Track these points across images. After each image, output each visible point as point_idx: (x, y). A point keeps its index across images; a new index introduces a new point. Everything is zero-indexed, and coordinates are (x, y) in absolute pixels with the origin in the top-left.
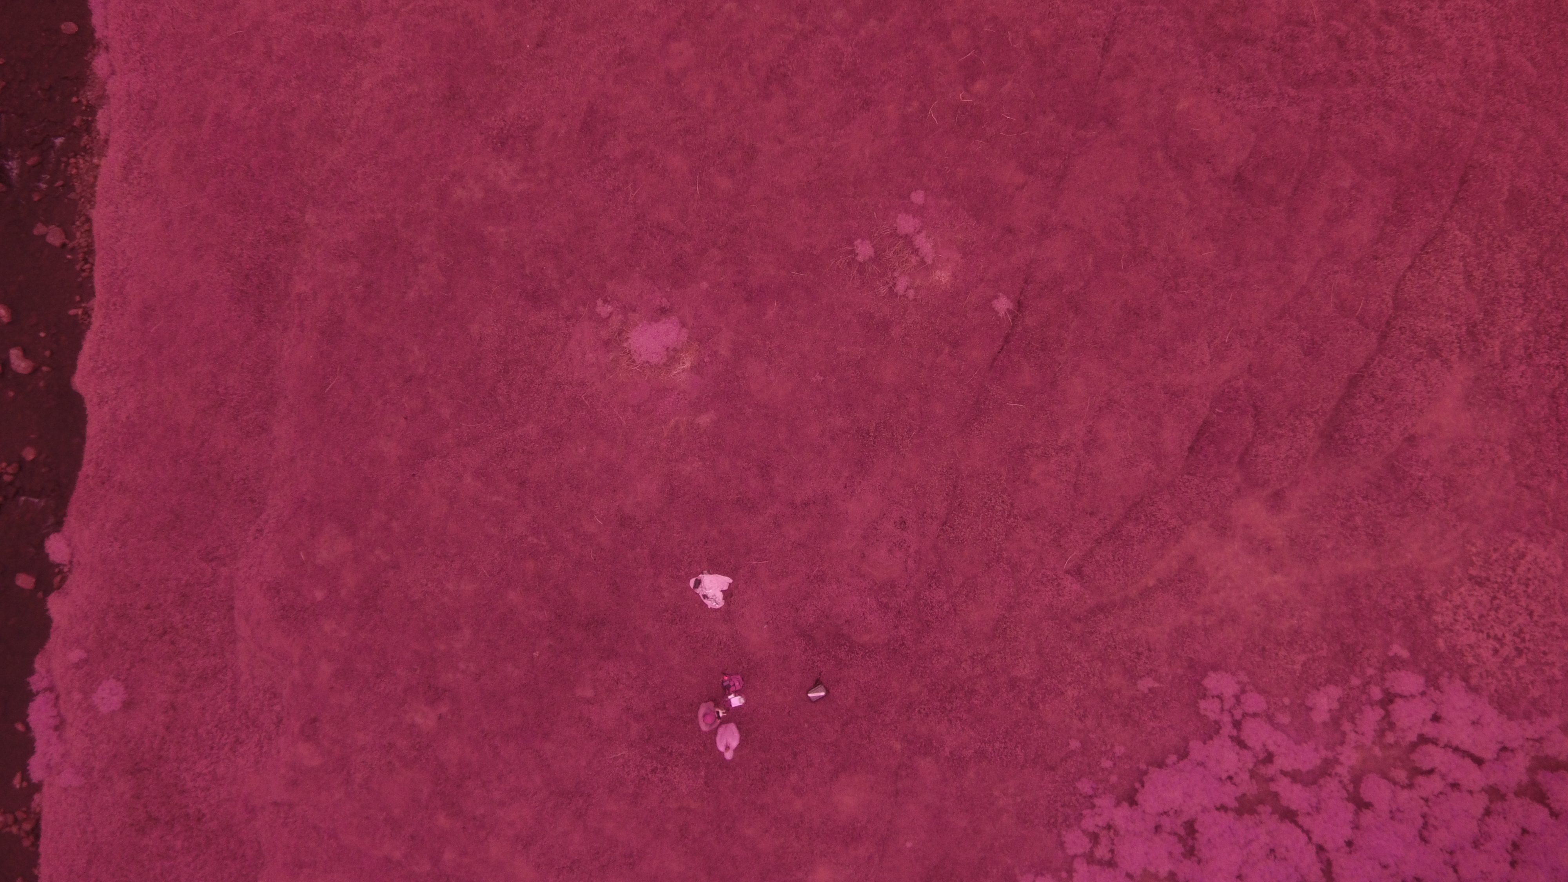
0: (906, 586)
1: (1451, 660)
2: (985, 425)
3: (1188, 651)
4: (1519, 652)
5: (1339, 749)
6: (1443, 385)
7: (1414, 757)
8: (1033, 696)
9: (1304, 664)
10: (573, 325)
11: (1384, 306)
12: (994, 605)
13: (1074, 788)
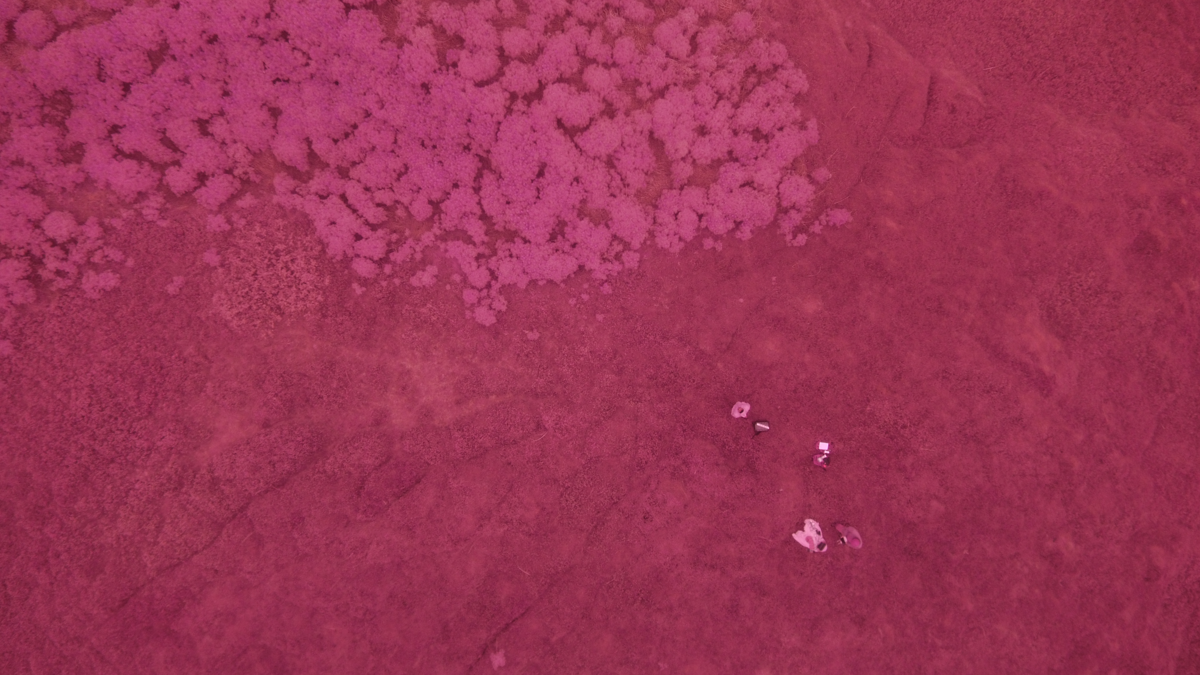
0: (663, 470)
1: (326, 268)
2: (553, 566)
3: (494, 344)
6: (221, 454)
7: (386, 219)
8: (612, 358)
9: (424, 305)
12: (608, 430)
13: (614, 290)
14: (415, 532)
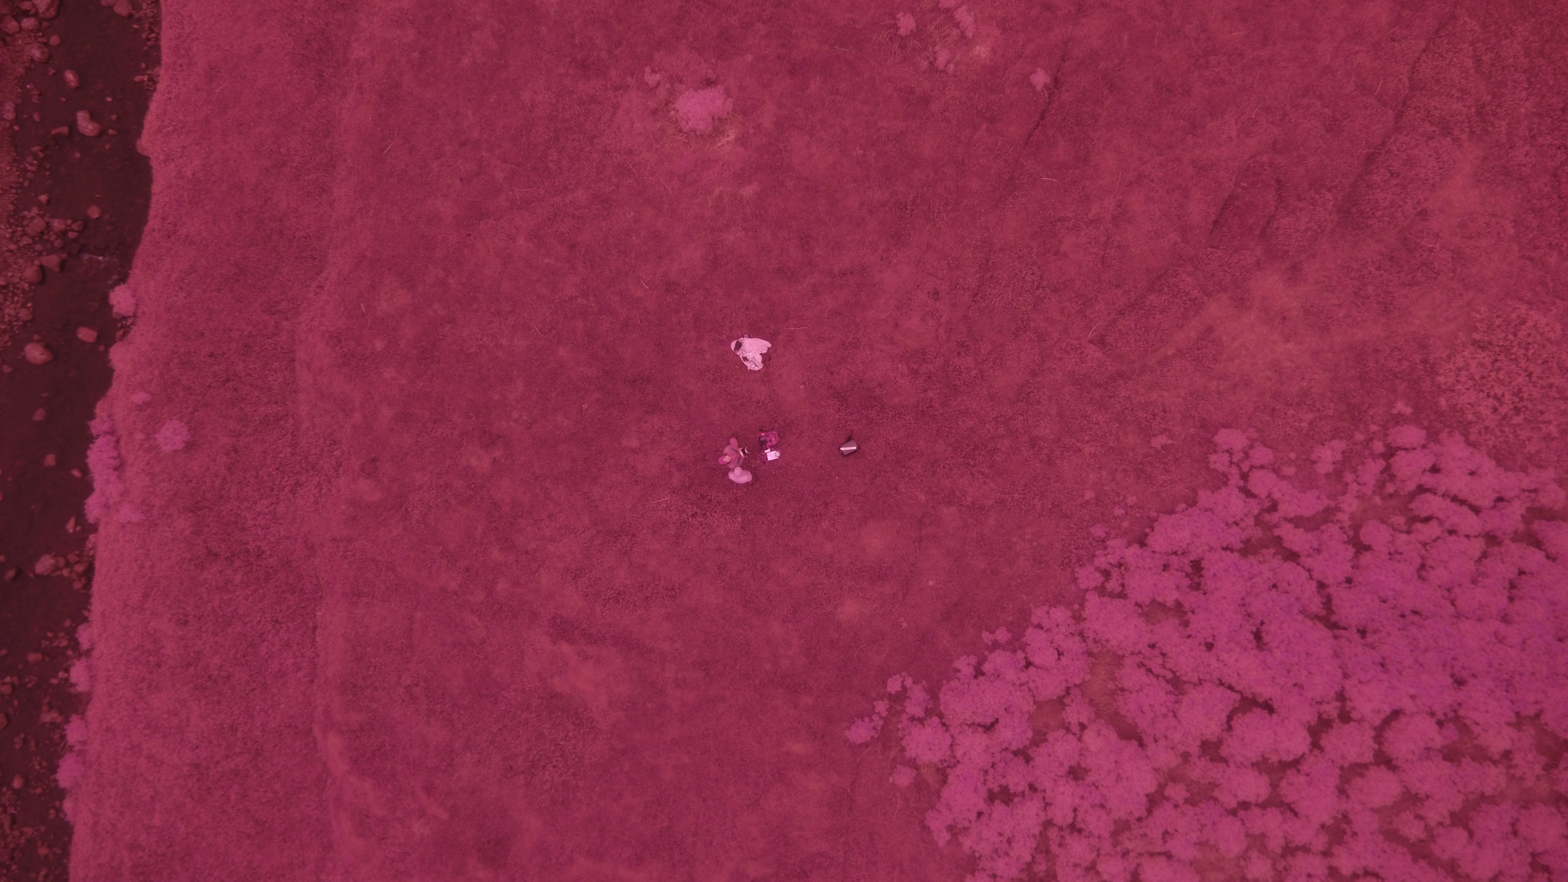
0: (937, 354)
1: (1452, 418)
2: (1019, 198)
3: (1201, 413)
4: (1517, 410)
5: (1340, 498)
6: (1455, 162)
7: (1412, 506)
8: (1051, 454)
9: (1310, 423)
10: (622, 95)
11: (1401, 86)
12: (1019, 370)
13: (1089, 533)
14: (1195, 167)
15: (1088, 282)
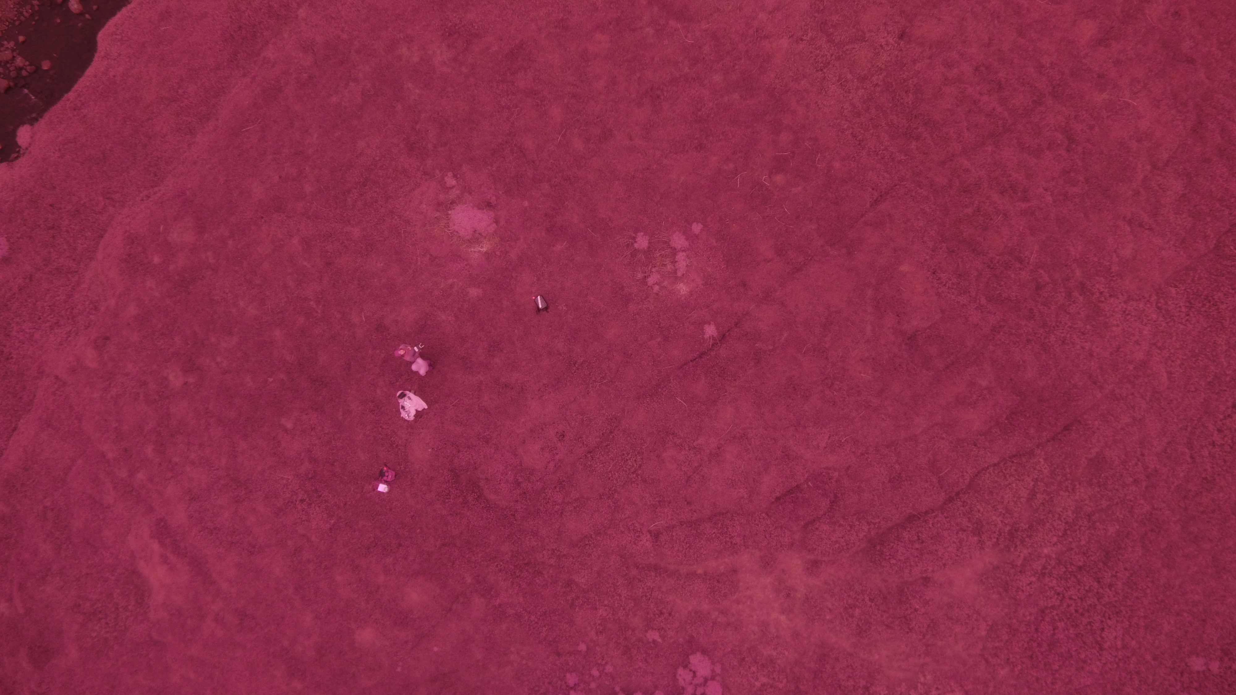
0: (540, 479)
2: (654, 403)
3: (694, 630)
6: (971, 557)
8: (576, 599)
10: (426, 180)
11: (961, 480)
12: (589, 524)
13: (565, 676)
14: (783, 452)
15: (669, 488)
